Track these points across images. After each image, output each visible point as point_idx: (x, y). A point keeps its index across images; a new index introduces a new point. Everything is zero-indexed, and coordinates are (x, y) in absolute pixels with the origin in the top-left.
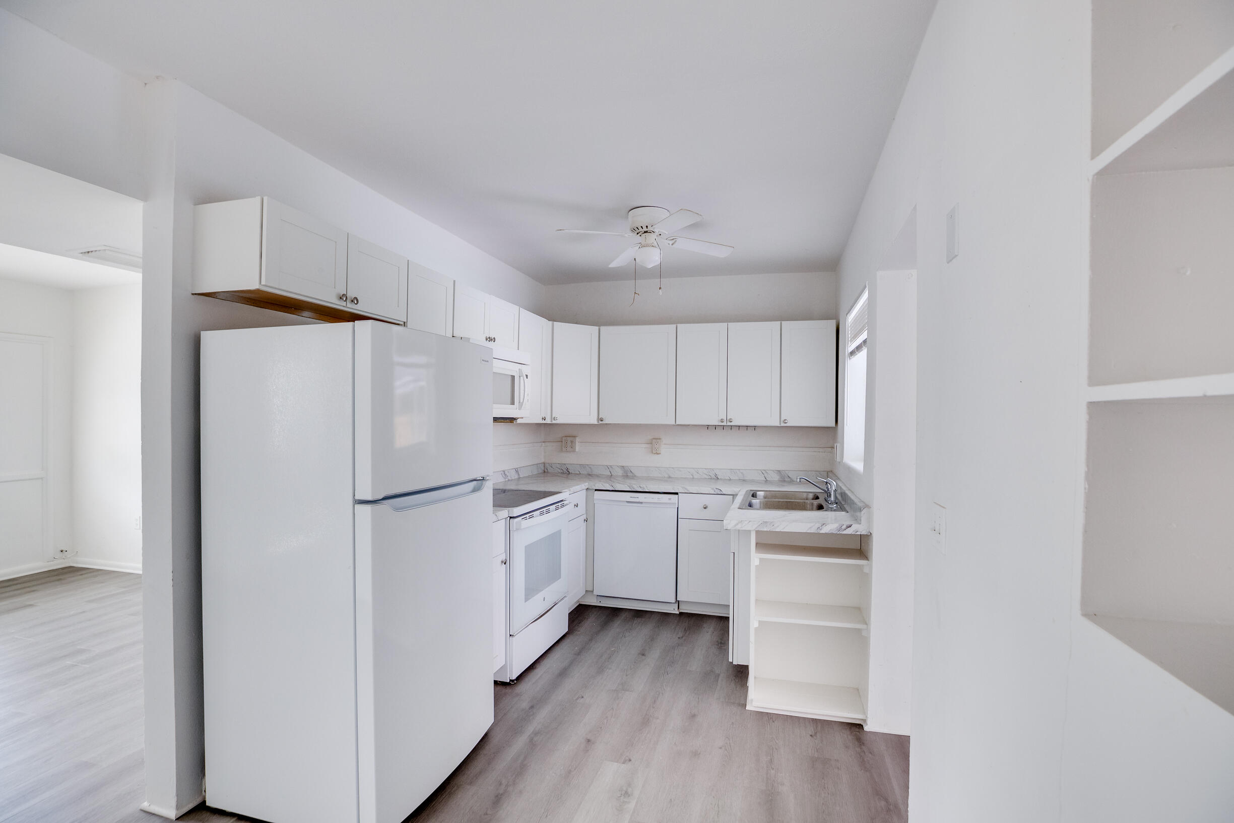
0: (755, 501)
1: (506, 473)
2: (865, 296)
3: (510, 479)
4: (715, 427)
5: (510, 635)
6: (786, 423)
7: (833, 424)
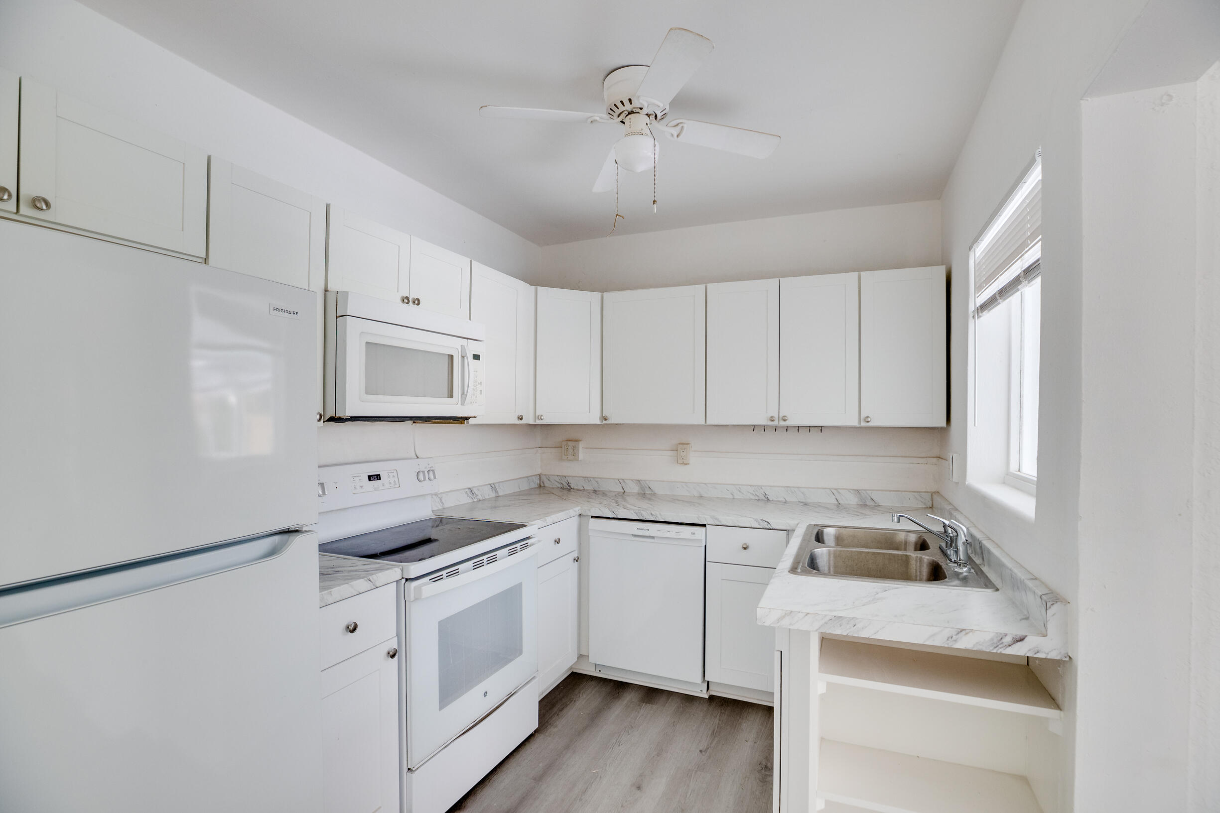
0: (822, 552)
1: (475, 490)
2: (1035, 176)
3: (481, 499)
4: (765, 428)
5: (409, 769)
6: (868, 422)
7: (943, 424)
